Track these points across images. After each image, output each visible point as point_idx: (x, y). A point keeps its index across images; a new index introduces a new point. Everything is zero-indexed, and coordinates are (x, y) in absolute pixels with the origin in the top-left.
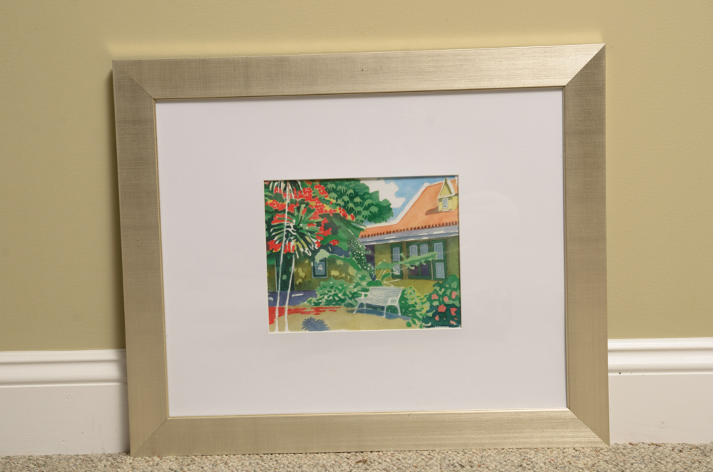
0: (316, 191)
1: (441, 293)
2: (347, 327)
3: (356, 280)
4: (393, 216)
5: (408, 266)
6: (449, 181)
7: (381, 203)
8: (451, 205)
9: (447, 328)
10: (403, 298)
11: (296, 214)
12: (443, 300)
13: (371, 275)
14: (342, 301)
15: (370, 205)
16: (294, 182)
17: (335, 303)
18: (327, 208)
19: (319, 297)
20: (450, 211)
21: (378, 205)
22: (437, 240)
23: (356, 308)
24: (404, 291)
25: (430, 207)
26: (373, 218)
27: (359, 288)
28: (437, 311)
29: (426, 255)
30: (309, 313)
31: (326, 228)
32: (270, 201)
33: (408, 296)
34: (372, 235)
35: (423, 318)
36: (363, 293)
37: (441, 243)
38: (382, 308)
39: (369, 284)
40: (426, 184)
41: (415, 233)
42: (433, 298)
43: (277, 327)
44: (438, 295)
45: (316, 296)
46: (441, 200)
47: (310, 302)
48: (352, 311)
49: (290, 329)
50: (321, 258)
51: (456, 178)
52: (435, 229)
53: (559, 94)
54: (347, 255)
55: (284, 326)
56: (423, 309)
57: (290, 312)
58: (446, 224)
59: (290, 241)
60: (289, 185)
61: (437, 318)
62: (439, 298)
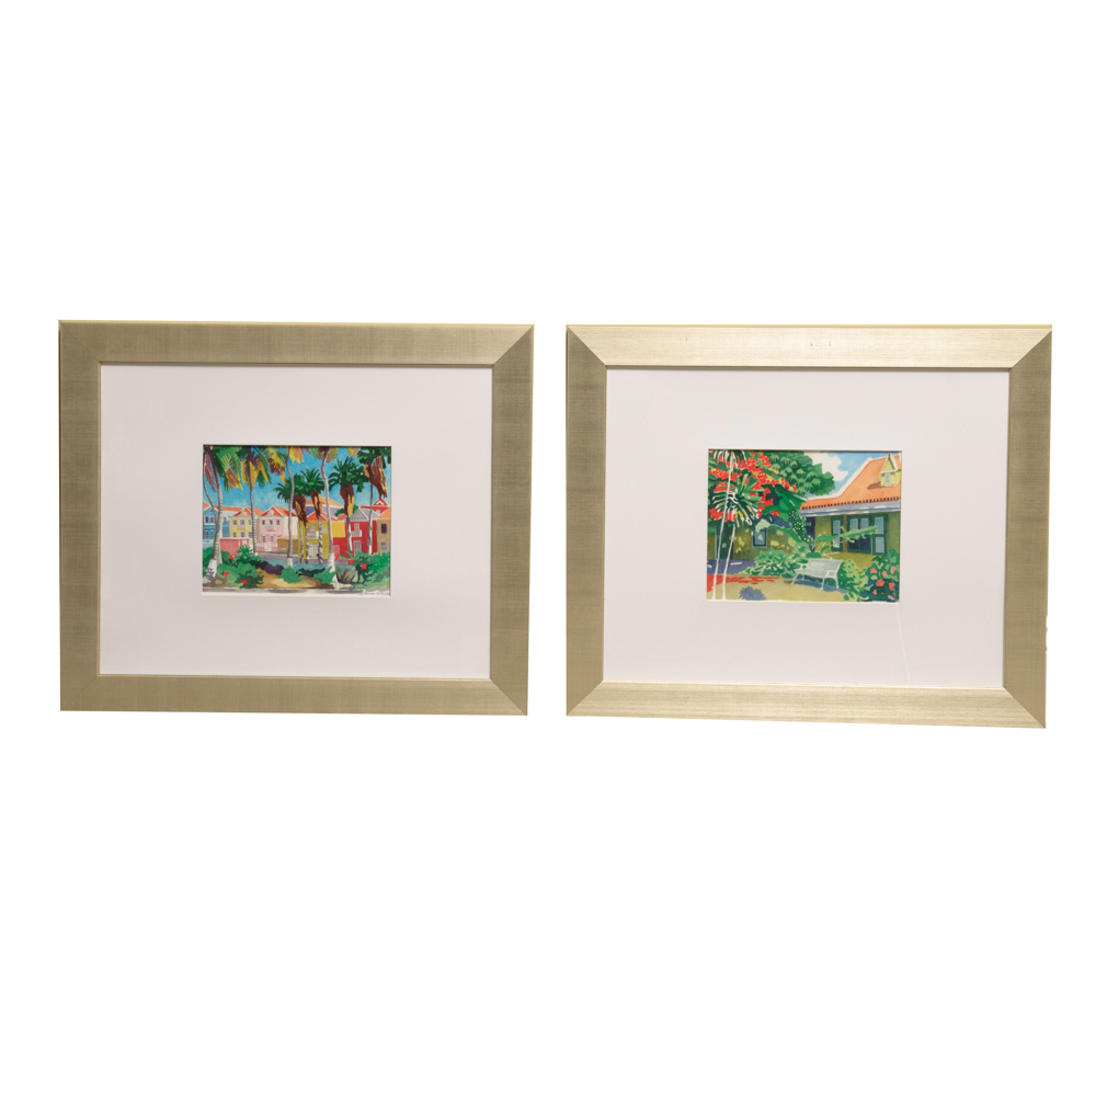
0: (760, 462)
1: (879, 567)
2: (784, 598)
3: (796, 551)
4: (835, 489)
5: (848, 539)
6: (892, 456)
7: (823, 475)
8: (893, 480)
9: (885, 603)
10: (841, 571)
11: (739, 483)
12: (881, 575)
13: (810, 547)
14: (781, 571)
15: (812, 478)
16: (738, 452)
17: (772, 574)
18: (770, 479)
19: (757, 566)
20: (892, 486)
21: (821, 478)
22: (878, 515)
23: (794, 579)
24: (842, 564)
25: (872, 481)
26: (815, 490)
27: (798, 559)
28: (875, 585)
29: (866, 529)
30: (746, 582)
31: (768, 498)
32: (713, 470)
33: (846, 569)
34: (813, 507)
35: (861, 592)
36: (802, 565)
37: (882, 518)
38: (821, 580)
39: (808, 556)
40: (870, 459)
41: (856, 506)
42: (871, 572)
43: (714, 595)
44: (877, 569)
45: (754, 565)
46: (883, 475)
47: (748, 571)
48: (790, 582)
49: (727, 597)
50: (762, 528)
51: (900, 454)
52: (876, 503)
53: (1006, 375)
54: (787, 526)
55: (721, 593)
56: (861, 582)
57: (728, 580)
58: (888, 499)
59: (732, 509)
60: (733, 454)
61: (875, 592)
62: (878, 573)
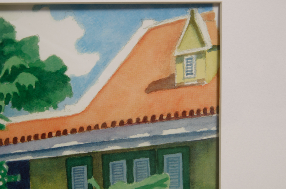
4: (71, 95)
7: (43, 64)
8: (203, 70)
15: (17, 71)
20: (200, 84)
21: (37, 70)
22: (170, 148)
25: (156, 74)
26: (25, 100)
34: (23, 139)
37: (180, 155)
40: (149, 23)
41: (121, 133)
46: (180, 58)
51: (215, 10)
52: (166, 123)
58: (191, 112)
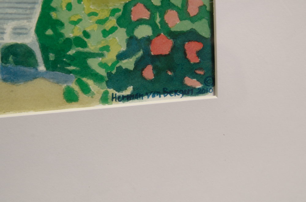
12: (163, 22)
28: (147, 53)
35: (109, 74)
42: (134, 18)
56: (107, 48)
61: (149, 73)
62: (152, 17)
